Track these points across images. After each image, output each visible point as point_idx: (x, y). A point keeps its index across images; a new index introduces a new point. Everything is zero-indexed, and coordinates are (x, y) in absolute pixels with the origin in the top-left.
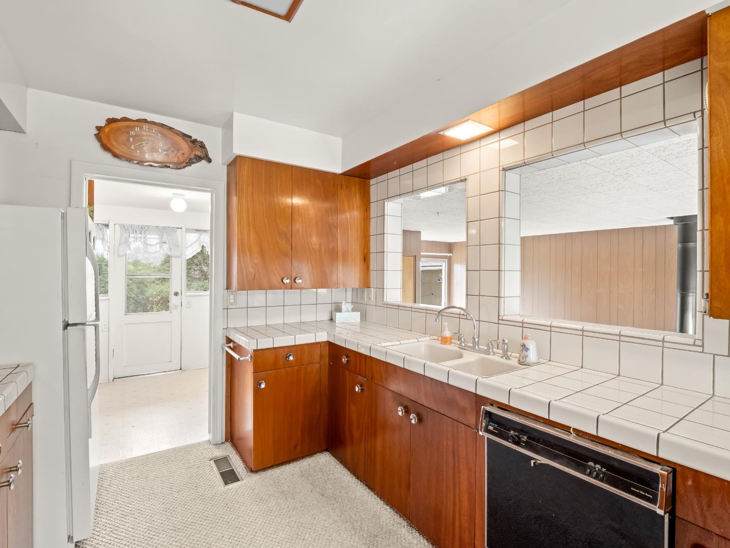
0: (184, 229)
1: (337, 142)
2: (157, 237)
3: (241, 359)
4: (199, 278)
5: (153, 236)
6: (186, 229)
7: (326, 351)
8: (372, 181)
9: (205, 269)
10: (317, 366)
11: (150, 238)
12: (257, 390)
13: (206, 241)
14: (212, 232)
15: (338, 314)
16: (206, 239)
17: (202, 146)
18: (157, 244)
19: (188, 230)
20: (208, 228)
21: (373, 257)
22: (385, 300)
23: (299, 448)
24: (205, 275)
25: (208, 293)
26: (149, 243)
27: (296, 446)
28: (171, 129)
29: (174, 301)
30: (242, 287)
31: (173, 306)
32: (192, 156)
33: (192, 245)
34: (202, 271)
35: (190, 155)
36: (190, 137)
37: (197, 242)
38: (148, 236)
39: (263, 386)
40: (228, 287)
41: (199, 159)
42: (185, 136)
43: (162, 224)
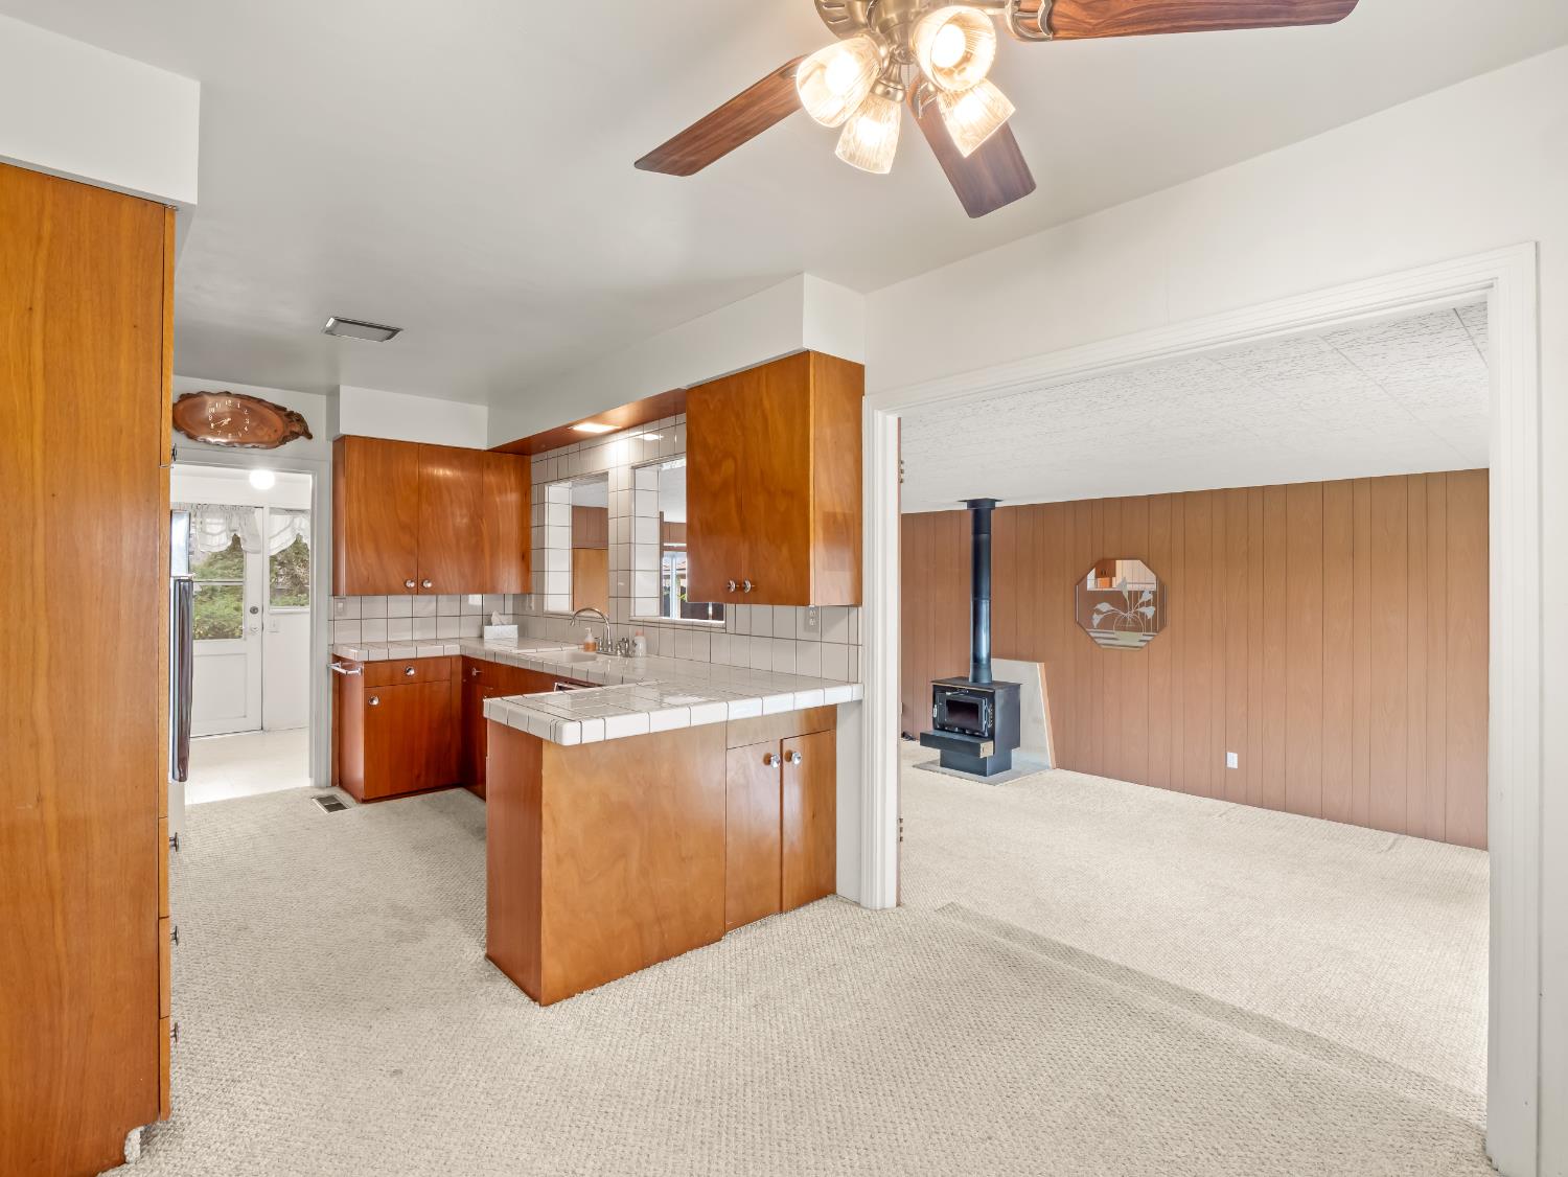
0: (267, 510)
1: (481, 411)
2: (221, 521)
3: (350, 672)
4: (288, 590)
5: (215, 521)
6: (271, 508)
7: (459, 667)
8: (533, 458)
9: (300, 571)
10: (447, 684)
11: (211, 524)
12: (368, 707)
13: (303, 526)
14: (314, 515)
15: (487, 628)
16: (303, 524)
17: (300, 419)
18: (221, 532)
19: (274, 511)
20: (309, 507)
21: (534, 554)
22: (545, 608)
23: (422, 779)
24: (301, 583)
25: (307, 609)
26: (208, 530)
27: (418, 777)
28: (260, 401)
29: (251, 621)
30: (352, 593)
31: (248, 630)
32: (288, 434)
33: (279, 533)
34: (295, 577)
35: (284, 432)
36: (284, 409)
37: (289, 529)
38: (208, 520)
39: (375, 702)
40: (335, 593)
41: (295, 435)
42: (279, 409)
43: (230, 501)
